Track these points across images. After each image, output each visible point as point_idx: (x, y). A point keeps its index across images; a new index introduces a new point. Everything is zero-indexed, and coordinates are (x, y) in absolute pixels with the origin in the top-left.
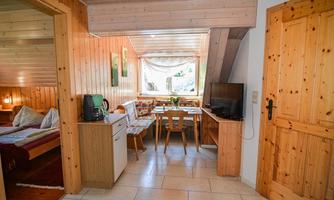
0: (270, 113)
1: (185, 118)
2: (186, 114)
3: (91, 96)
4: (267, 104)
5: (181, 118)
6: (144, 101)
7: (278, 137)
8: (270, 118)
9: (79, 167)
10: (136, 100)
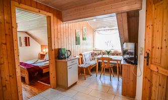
0: (148, 61)
1: (111, 62)
2: (111, 59)
3: (61, 49)
4: (146, 56)
5: (109, 61)
6: (95, 52)
7: (151, 77)
8: (148, 64)
9: (55, 78)
10: (92, 51)
